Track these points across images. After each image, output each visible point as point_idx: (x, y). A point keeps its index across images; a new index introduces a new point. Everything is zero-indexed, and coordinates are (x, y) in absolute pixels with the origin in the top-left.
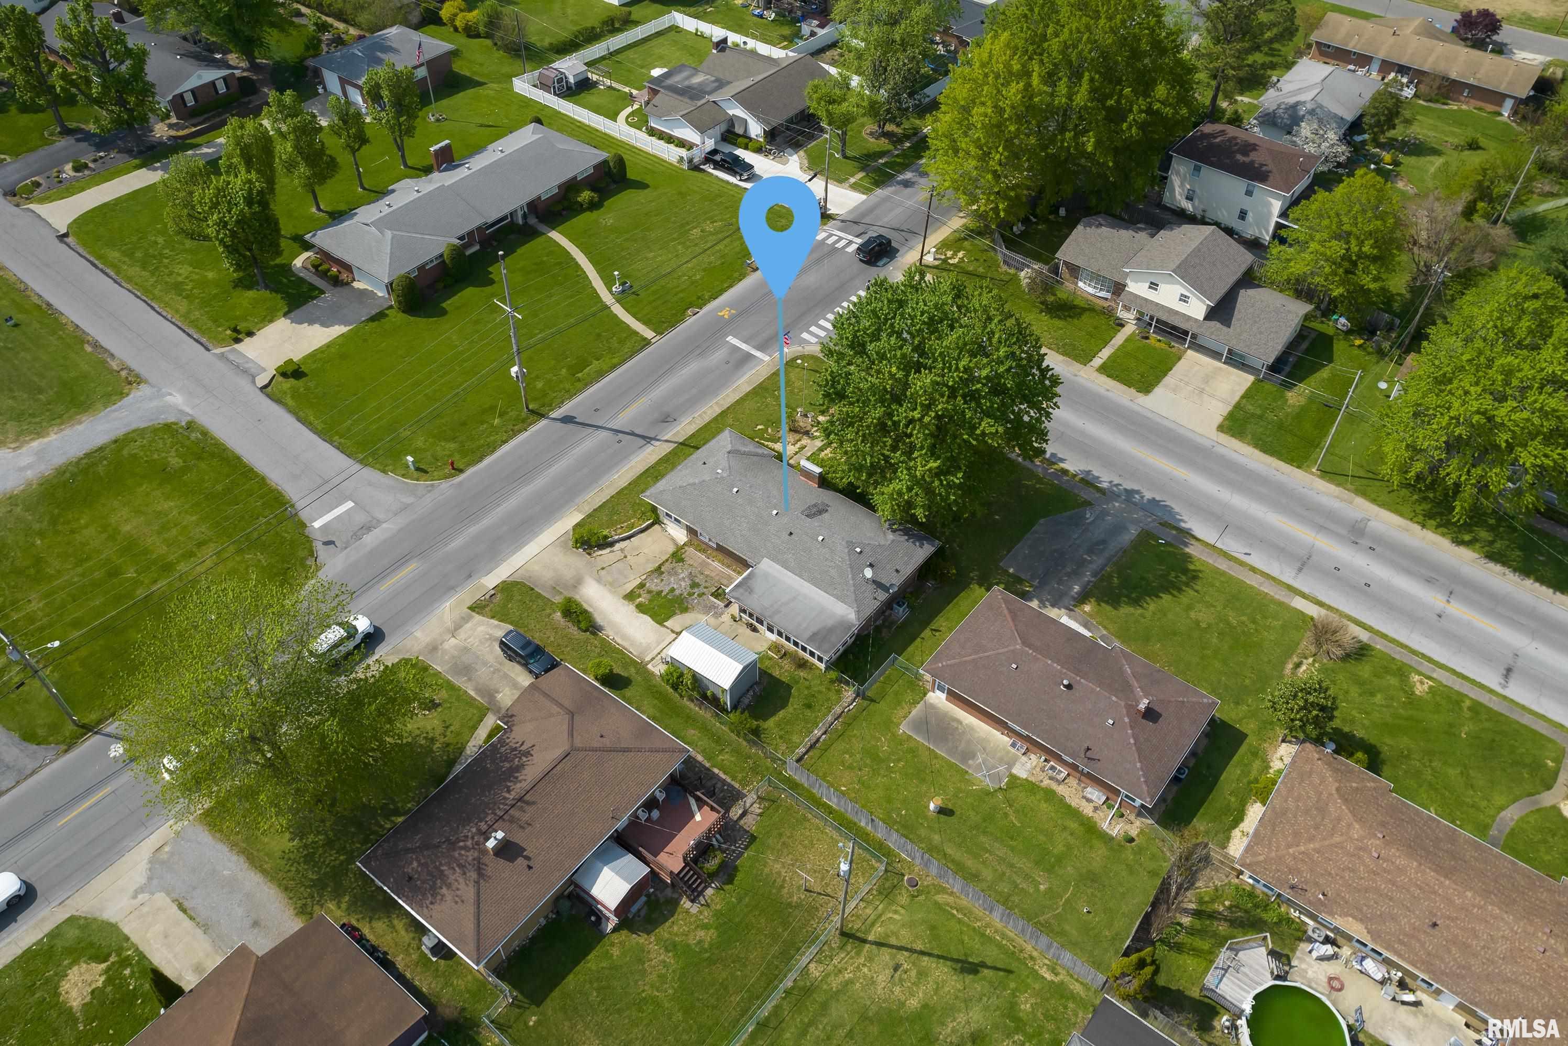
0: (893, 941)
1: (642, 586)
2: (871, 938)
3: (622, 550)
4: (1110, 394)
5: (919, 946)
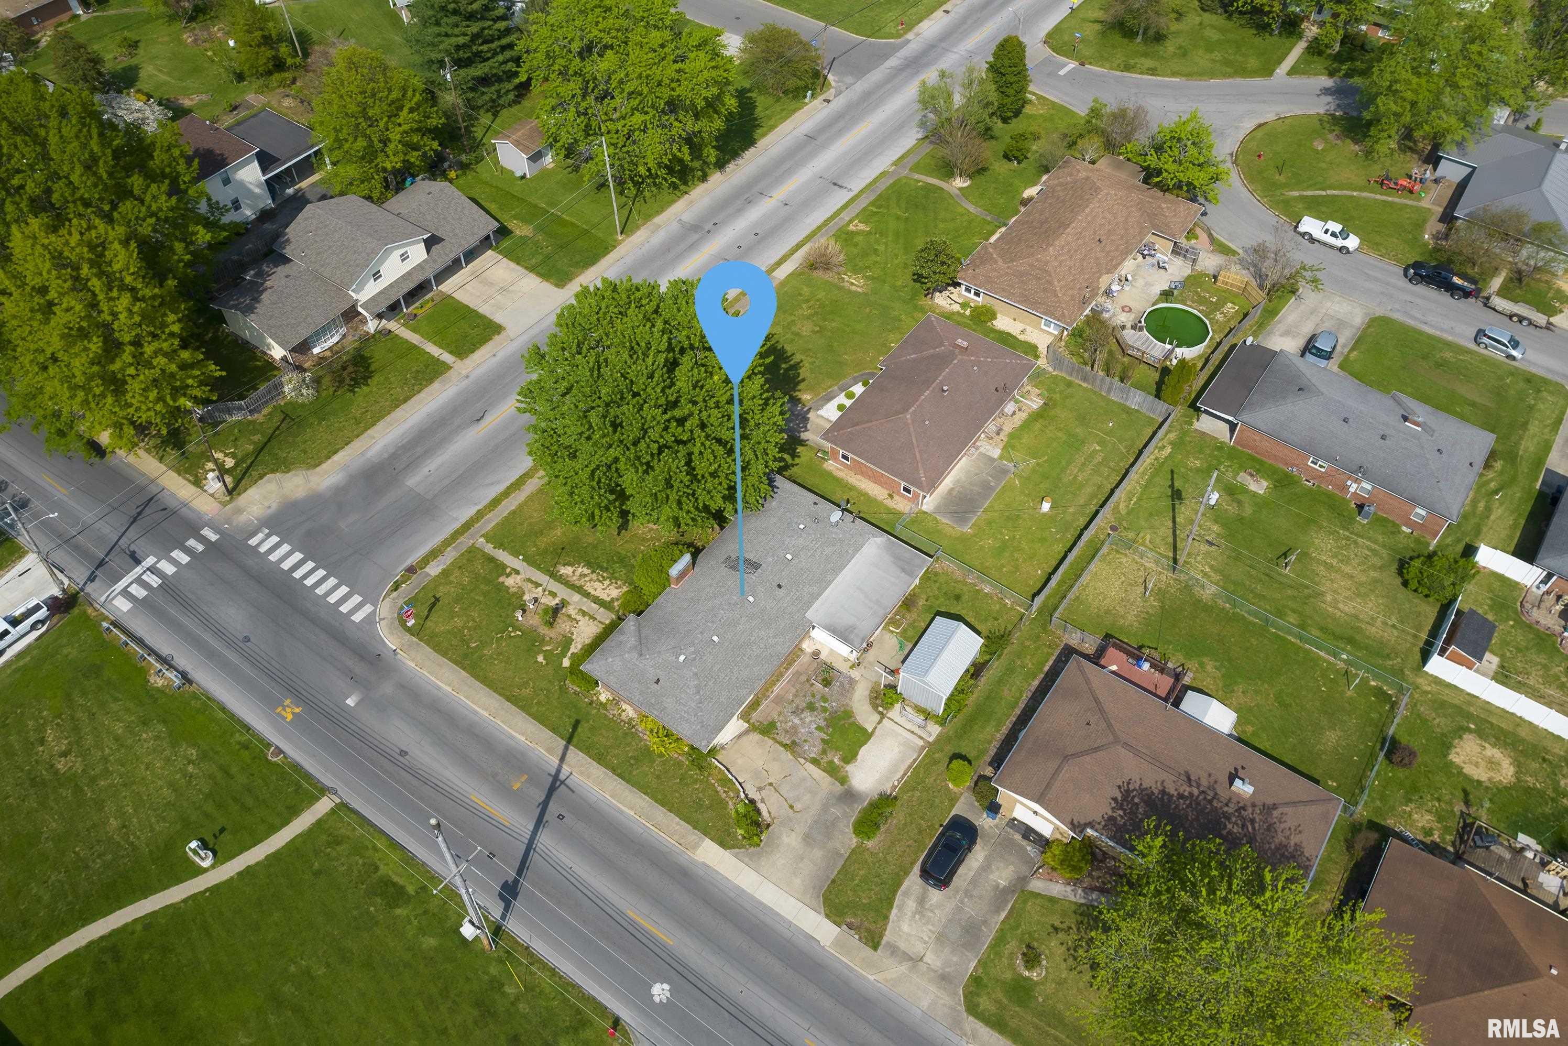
0: (1170, 540)
1: (815, 762)
2: (1171, 555)
3: (760, 789)
5: (1170, 524)
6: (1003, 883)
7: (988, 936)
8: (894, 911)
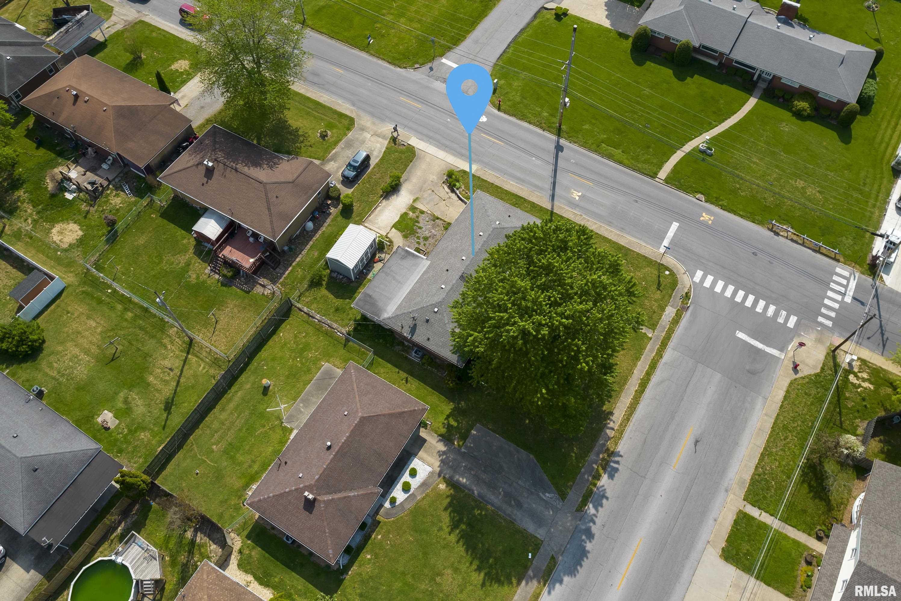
0: (186, 367)
1: (422, 212)
2: (190, 356)
3: (450, 198)
4: (711, 522)
5: (182, 380)
6: (332, 163)
7: (341, 144)
8: (383, 150)
